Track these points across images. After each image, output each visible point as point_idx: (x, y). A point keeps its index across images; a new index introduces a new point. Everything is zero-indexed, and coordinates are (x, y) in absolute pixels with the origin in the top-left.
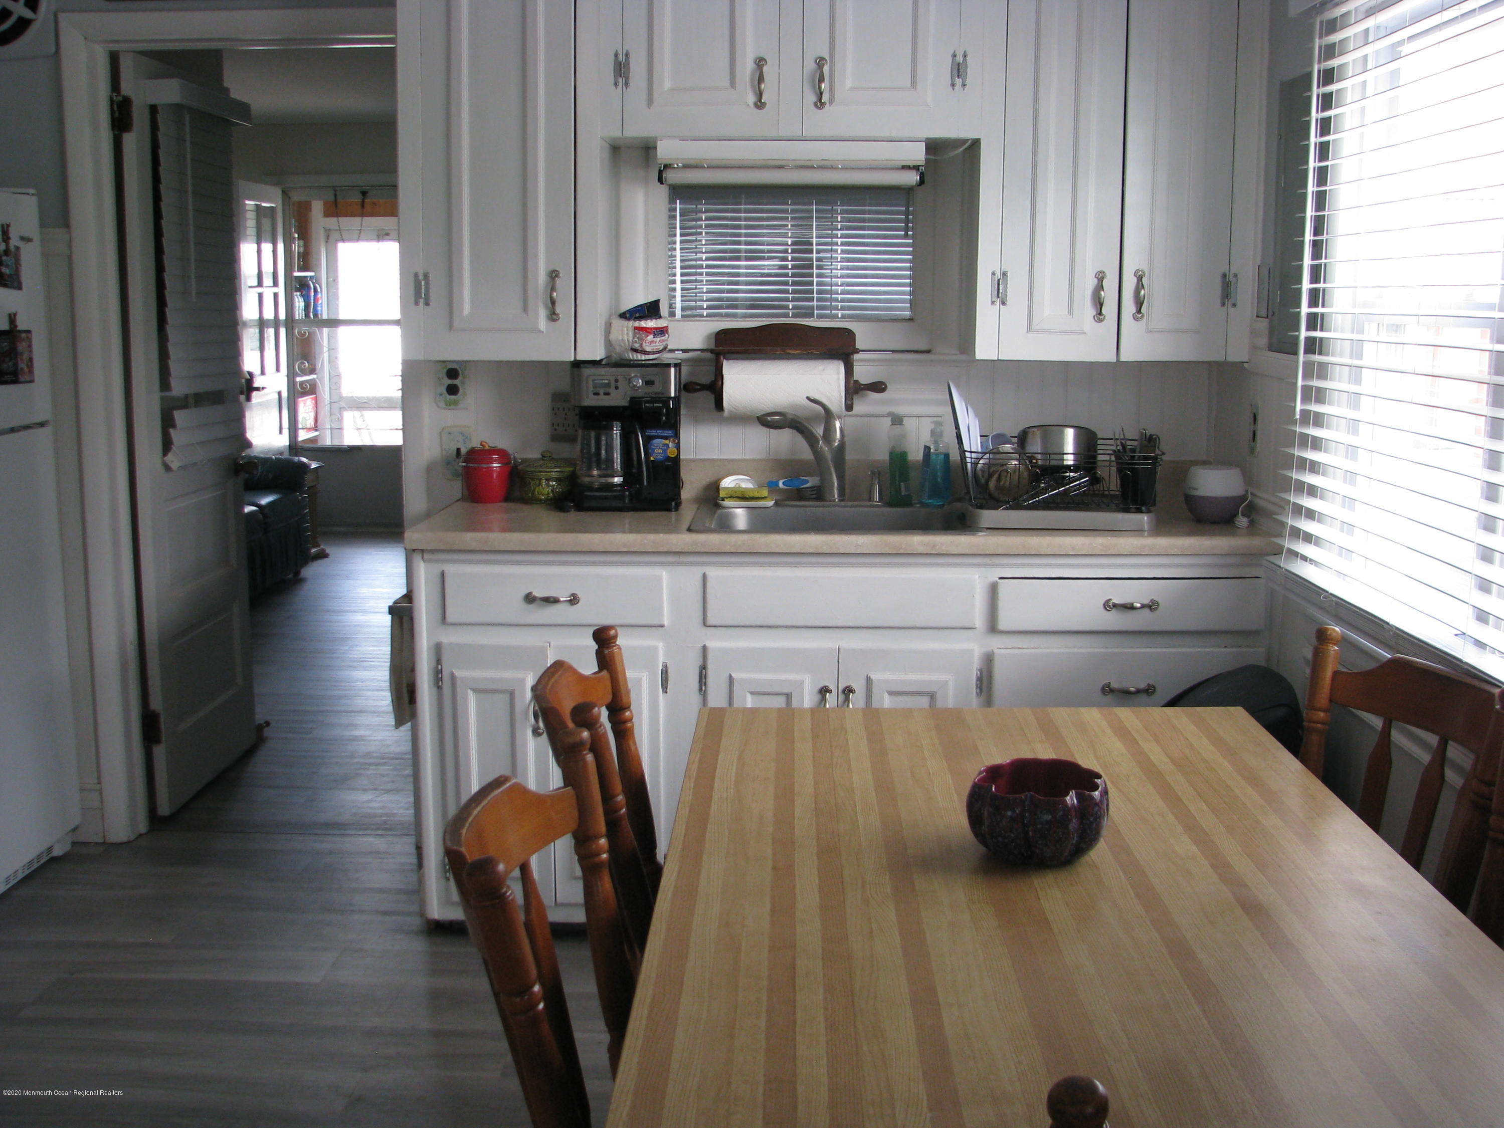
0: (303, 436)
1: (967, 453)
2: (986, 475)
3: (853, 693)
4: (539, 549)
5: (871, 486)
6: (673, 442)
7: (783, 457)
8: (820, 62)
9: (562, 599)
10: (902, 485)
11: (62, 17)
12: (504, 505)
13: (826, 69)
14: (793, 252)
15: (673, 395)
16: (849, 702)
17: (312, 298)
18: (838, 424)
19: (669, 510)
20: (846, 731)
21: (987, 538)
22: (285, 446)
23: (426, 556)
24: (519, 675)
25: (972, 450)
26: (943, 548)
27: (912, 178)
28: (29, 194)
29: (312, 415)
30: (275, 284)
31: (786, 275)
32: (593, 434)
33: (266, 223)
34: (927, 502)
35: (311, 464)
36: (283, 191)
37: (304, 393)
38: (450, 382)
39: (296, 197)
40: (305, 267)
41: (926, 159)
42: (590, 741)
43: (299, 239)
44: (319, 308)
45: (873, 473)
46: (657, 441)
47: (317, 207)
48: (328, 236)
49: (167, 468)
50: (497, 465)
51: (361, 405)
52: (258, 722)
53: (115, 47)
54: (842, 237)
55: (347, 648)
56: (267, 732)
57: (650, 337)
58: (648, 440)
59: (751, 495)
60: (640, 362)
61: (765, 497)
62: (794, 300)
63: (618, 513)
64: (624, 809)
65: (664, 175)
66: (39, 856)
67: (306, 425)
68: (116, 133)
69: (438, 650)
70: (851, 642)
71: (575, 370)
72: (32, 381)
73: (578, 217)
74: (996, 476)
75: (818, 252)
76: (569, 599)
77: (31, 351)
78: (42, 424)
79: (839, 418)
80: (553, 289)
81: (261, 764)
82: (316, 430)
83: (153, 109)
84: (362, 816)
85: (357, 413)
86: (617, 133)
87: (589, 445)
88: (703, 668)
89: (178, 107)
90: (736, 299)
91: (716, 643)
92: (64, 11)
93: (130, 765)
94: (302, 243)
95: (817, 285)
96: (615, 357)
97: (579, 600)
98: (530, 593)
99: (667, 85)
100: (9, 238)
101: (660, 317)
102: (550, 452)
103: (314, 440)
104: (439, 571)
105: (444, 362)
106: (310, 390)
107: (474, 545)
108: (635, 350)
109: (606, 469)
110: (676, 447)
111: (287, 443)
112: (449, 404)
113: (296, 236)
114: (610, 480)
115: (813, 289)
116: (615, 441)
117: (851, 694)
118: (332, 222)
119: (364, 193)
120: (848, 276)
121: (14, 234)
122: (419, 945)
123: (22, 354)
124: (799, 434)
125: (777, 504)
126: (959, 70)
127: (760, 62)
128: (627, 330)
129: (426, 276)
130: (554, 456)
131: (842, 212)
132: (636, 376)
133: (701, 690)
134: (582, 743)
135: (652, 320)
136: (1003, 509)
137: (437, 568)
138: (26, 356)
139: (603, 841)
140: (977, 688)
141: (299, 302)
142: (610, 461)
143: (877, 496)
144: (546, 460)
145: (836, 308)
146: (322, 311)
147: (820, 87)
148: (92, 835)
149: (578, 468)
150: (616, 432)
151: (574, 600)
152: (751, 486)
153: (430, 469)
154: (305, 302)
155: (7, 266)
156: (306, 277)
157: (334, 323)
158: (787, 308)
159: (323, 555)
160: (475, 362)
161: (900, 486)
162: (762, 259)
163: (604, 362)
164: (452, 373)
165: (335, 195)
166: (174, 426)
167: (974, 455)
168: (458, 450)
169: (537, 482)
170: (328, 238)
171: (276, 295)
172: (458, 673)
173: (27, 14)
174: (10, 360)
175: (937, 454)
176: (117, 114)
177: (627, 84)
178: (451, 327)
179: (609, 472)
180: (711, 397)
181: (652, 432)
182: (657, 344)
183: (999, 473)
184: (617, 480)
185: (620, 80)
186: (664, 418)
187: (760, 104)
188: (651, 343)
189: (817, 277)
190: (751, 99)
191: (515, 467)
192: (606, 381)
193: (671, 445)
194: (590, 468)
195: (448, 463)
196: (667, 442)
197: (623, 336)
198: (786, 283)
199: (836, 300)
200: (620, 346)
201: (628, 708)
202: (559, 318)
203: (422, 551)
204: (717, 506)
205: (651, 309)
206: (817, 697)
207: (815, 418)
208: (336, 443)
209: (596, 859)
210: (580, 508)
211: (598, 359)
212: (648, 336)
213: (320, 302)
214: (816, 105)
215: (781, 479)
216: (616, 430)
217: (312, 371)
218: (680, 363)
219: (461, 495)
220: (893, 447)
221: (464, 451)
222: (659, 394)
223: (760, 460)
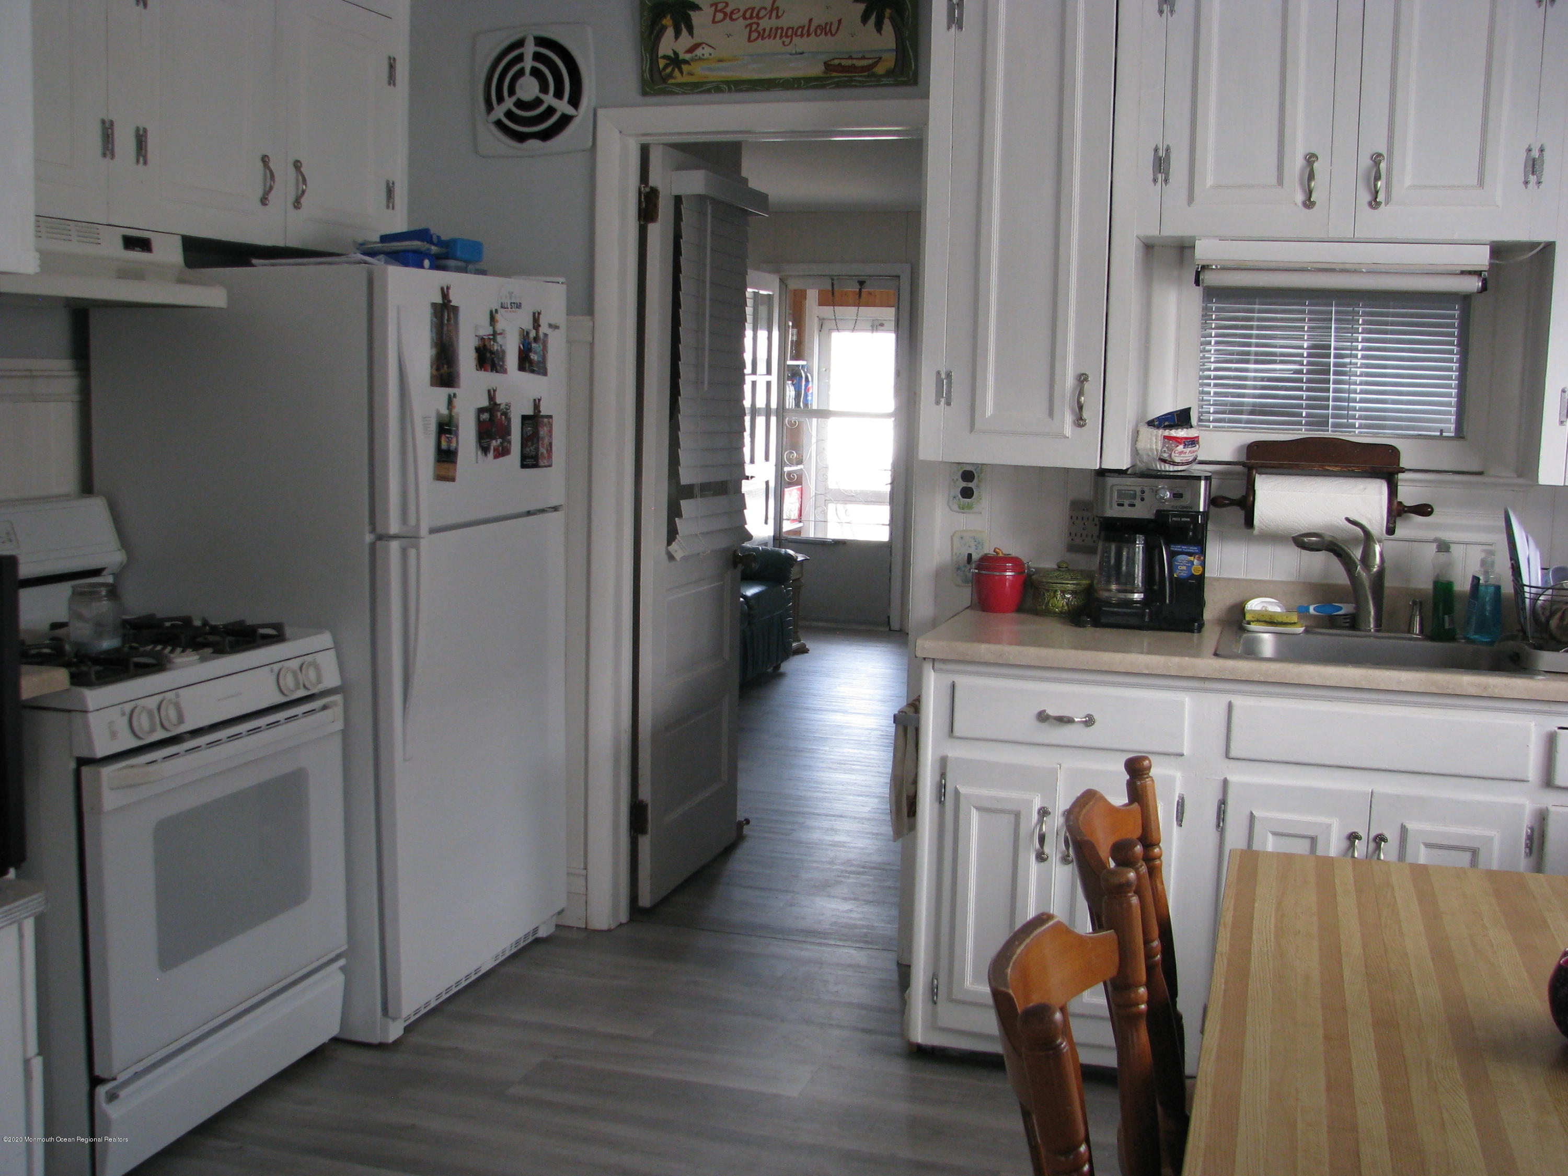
0: (787, 526)
1: (1525, 588)
2: (1547, 613)
3: (1384, 841)
4: (1056, 665)
5: (1411, 617)
6: (1199, 559)
7: (1313, 580)
8: (1377, 159)
9: (1076, 720)
10: (1446, 617)
11: (601, 113)
12: (1014, 615)
13: (1383, 166)
14: (1309, 355)
15: (1201, 510)
16: (1380, 851)
17: (803, 388)
18: (1378, 548)
19: (1191, 631)
20: (1393, 888)
21: (1548, 683)
22: (769, 536)
23: (937, 665)
24: (1026, 796)
25: (1532, 585)
26: (1496, 690)
27: (1474, 284)
28: (558, 283)
29: (797, 505)
30: (769, 372)
31: (1301, 381)
32: (1113, 547)
33: (763, 310)
34: (1472, 637)
35: (797, 557)
36: (780, 279)
37: (791, 484)
38: (964, 484)
39: (793, 285)
40: (798, 356)
41: (1491, 265)
42: (1136, 883)
43: (793, 327)
44: (809, 398)
45: (1414, 603)
46: (1181, 557)
47: (812, 296)
48: (822, 325)
49: (671, 557)
50: (1010, 574)
51: (847, 498)
52: (739, 819)
53: (646, 140)
54: (1364, 340)
55: (827, 748)
56: (746, 830)
57: (1181, 447)
58: (1172, 555)
59: (1280, 620)
60: (1167, 474)
61: (1295, 623)
62: (1308, 407)
63: (1137, 632)
64: (1159, 956)
65: (1201, 277)
66: (526, 936)
67: (790, 515)
68: (642, 223)
69: (943, 764)
70: (1385, 786)
71: (1100, 478)
72: (550, 466)
73: (1109, 318)
74: (1559, 615)
75: (1336, 356)
76: (1084, 719)
77: (551, 436)
78: (555, 509)
79: (1380, 542)
80: (1081, 393)
81: (740, 862)
82: (800, 522)
83: (678, 200)
84: (842, 927)
85: (840, 506)
86: (1152, 231)
87: (1109, 557)
88: (1223, 803)
89: (701, 198)
90: (1242, 404)
91: (1238, 776)
92: (601, 107)
93: (616, 853)
94: (795, 331)
95: (1333, 392)
96: (1141, 466)
97: (1094, 722)
98: (1044, 711)
99: (1210, 182)
100: (539, 326)
101: (1191, 427)
102: (1066, 563)
103: (797, 532)
104: (950, 682)
105: (959, 463)
106: (796, 480)
107: (990, 658)
108: (1164, 461)
109: (1126, 584)
110: (1200, 565)
111: (772, 534)
112: (962, 508)
113: (790, 324)
114: (1130, 596)
115: (1329, 396)
116: (1137, 555)
117: (1383, 843)
118: (827, 311)
119: (862, 283)
120: (1367, 383)
121: (543, 322)
122: (898, 1069)
123: (543, 439)
124: (1335, 557)
125: (1307, 631)
126: (1534, 166)
127: (1311, 159)
128: (1156, 439)
129: (949, 375)
130: (1070, 567)
131: (1365, 314)
132: (1162, 488)
133: (1218, 826)
134: (1128, 884)
135: (1182, 429)
136: (1564, 652)
137: (948, 679)
138: (546, 441)
139: (1142, 990)
140: (1527, 846)
141: (790, 391)
142: (1131, 575)
143: (1417, 629)
144: (1063, 571)
145: (1354, 417)
146: (812, 400)
147: (1375, 186)
148: (574, 920)
149: (1095, 582)
150: (1139, 546)
151: (1089, 721)
152: (1278, 610)
153: (939, 574)
154: (795, 391)
155: (535, 353)
156: (798, 366)
157: (823, 414)
158: (1300, 415)
159: (803, 650)
160: (992, 465)
161: (1443, 619)
162: (1274, 362)
163: (1129, 472)
164: (968, 476)
165: (833, 285)
166: (680, 515)
167: (1533, 590)
168: (970, 556)
169: (1052, 594)
170: (821, 327)
171: (769, 384)
172: (962, 790)
173: (570, 110)
174: (533, 444)
175: (1487, 586)
176: (644, 205)
177: (1166, 181)
178: (972, 428)
179: (1129, 587)
180: (1240, 514)
181: (1177, 548)
182: (1187, 455)
183: (1562, 611)
184: (1137, 596)
185: (1160, 176)
186: (1191, 533)
187: (1309, 203)
188: (1181, 454)
189: (1334, 383)
190: (1300, 197)
191: (1029, 576)
192: (1132, 492)
193: (1196, 562)
194: (1109, 582)
195: (958, 569)
196: (1191, 558)
197: (1151, 445)
198: (1301, 389)
199: (1354, 409)
200: (1148, 455)
201: (1157, 844)
202: (1085, 424)
203: (934, 660)
204: (1243, 629)
205: (1181, 418)
206: (1345, 844)
207: (1355, 541)
208: (820, 535)
209: (1134, 1009)
210: (1097, 624)
211: (1125, 468)
212: (1177, 446)
213: (810, 391)
214: (1370, 204)
215: (1311, 604)
216: (1139, 544)
217: (800, 462)
218: (1210, 476)
219: (970, 603)
220: (1438, 576)
221: (975, 557)
222: (1186, 507)
223: (1292, 583)
